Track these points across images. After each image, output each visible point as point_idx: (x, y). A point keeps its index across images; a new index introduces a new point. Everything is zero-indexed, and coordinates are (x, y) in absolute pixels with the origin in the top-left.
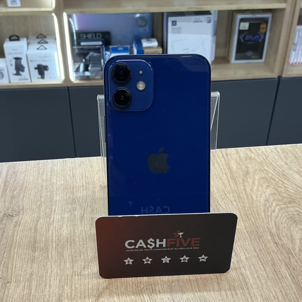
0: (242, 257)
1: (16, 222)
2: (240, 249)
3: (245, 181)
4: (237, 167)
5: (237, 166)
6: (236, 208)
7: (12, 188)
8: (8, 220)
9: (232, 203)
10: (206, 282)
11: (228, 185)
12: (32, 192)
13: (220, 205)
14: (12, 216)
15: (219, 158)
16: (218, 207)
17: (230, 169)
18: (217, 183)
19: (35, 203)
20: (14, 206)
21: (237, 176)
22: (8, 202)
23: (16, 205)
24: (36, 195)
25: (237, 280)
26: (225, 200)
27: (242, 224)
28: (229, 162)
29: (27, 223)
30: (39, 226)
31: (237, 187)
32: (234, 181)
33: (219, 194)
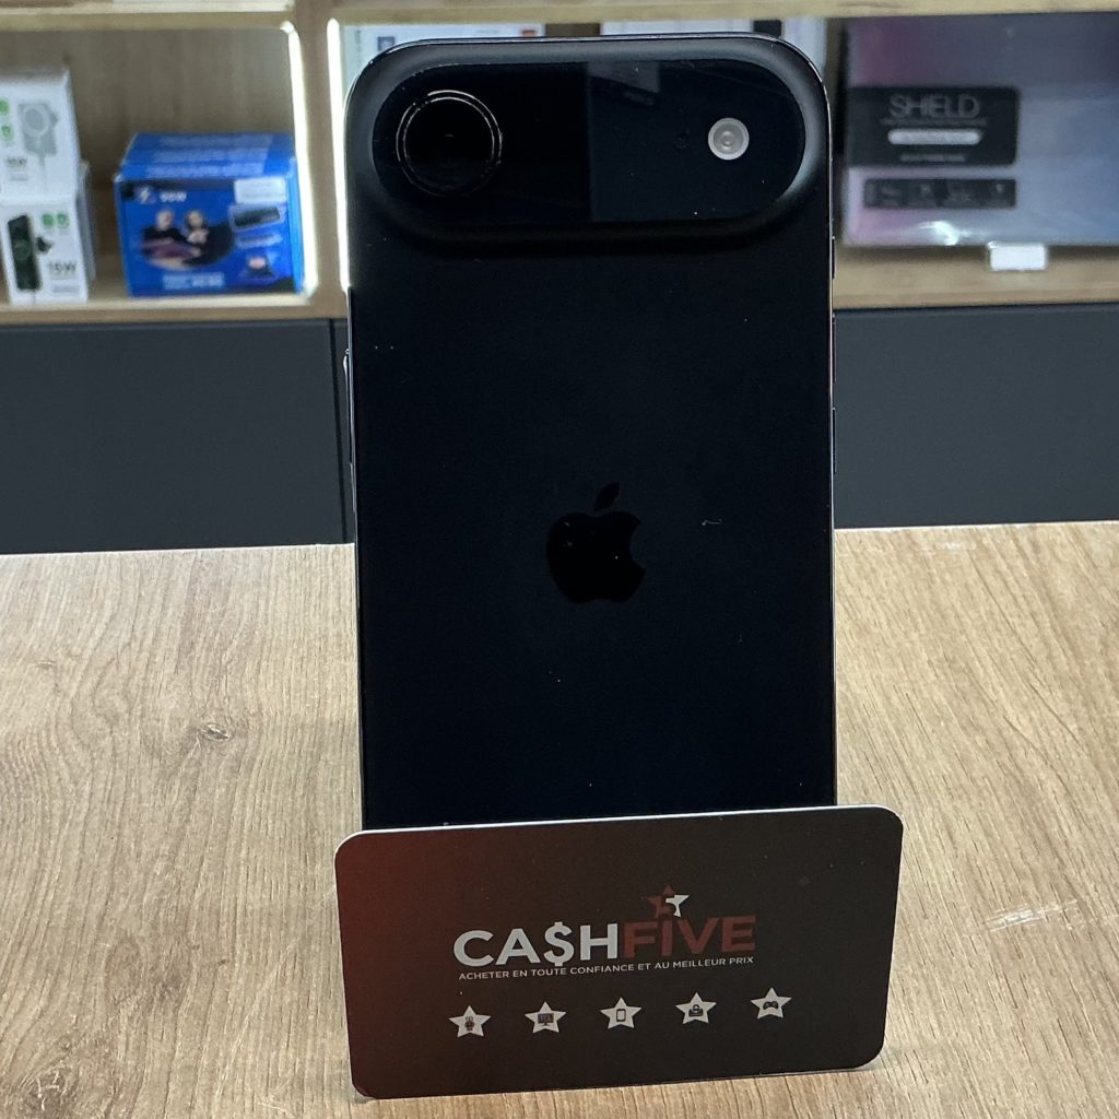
0: (1105, 918)
1: (238, 759)
2: (1098, 889)
3: (1110, 643)
4: (1078, 592)
5: (1076, 588)
6: (1077, 742)
7: (213, 638)
8: (209, 751)
9: (1061, 722)
10: (965, 999)
11: (1043, 656)
12: (289, 655)
13: (1015, 729)
14: (221, 736)
15: (1003, 557)
16: (1005, 733)
17: (1049, 598)
18: (1000, 650)
19: (302, 693)
20: (226, 700)
21: (1078, 627)
22: (203, 689)
23: (233, 700)
24: (304, 666)
25: (1088, 998)
26: (1033, 713)
27: (1102, 798)
28: (1045, 573)
29: (278, 763)
30: (322, 775)
31: (1082, 665)
32: (1066, 645)
33: (1007, 688)
